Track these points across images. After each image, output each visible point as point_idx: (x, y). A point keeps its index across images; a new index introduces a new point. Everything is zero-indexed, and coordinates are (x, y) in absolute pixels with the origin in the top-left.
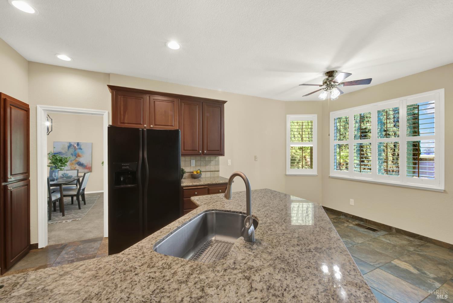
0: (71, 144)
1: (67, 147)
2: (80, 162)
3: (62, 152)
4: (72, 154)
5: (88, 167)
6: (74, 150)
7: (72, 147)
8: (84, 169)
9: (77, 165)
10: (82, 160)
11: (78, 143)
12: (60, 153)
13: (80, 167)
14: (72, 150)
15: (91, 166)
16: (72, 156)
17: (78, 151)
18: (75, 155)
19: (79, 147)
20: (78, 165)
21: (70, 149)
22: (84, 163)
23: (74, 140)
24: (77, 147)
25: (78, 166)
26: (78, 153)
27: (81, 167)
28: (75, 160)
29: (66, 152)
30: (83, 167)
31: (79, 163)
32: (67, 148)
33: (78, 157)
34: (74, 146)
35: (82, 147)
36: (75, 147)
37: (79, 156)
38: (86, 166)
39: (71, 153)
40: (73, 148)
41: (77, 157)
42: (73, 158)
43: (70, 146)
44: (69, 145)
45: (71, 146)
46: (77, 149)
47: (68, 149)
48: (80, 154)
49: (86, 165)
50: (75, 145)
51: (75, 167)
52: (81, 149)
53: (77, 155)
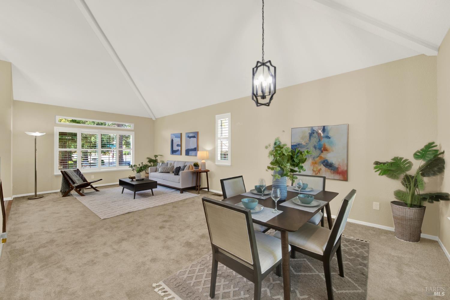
0: (314, 130)
1: (309, 135)
2: (326, 160)
3: (301, 144)
4: (315, 147)
5: (340, 170)
6: (318, 140)
7: (315, 134)
8: (334, 173)
9: (322, 165)
10: (331, 157)
11: (324, 127)
12: (299, 144)
13: (327, 169)
14: (314, 140)
15: (345, 169)
16: (314, 149)
17: (325, 141)
18: (320, 149)
19: (325, 134)
20: (324, 165)
21: (312, 138)
22: (334, 162)
23: (317, 123)
24: (322, 135)
25: (324, 167)
26: (325, 145)
27: (329, 169)
28: (319, 156)
29: (306, 143)
30: (331, 170)
31: (326, 162)
32: (308, 138)
33: (325, 152)
34: (317, 133)
35: (330, 134)
36: (319, 134)
37: (326, 150)
38: (337, 168)
39: (313, 145)
40: (317, 136)
41: (322, 152)
42: (315, 153)
43: (313, 133)
44: (311, 132)
45: (314, 133)
46: (323, 137)
47: (310, 138)
48: (327, 146)
49: (336, 166)
50: (320, 131)
51: (319, 168)
52: (328, 137)
53: (322, 149)
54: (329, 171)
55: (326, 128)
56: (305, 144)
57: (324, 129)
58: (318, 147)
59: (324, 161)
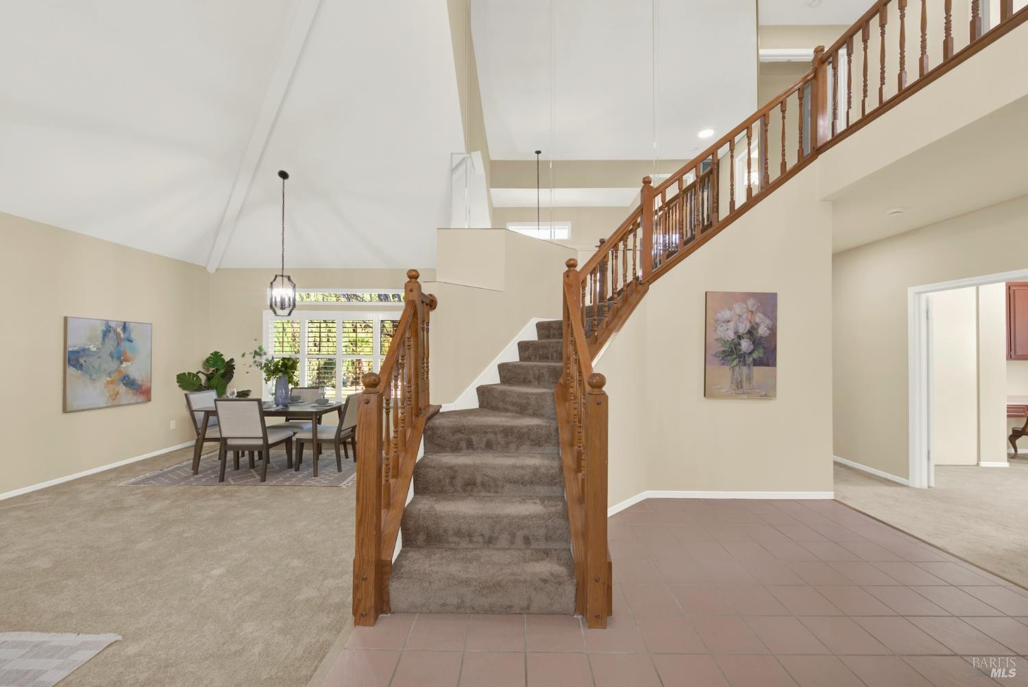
0: (110, 327)
1: (101, 335)
2: (127, 376)
3: (88, 349)
4: (111, 355)
5: (143, 388)
6: (116, 343)
7: (111, 335)
8: (137, 394)
9: (122, 385)
10: (132, 370)
11: (125, 323)
12: (84, 350)
13: (128, 389)
14: (111, 344)
15: (149, 385)
16: (110, 358)
17: (125, 346)
18: (119, 358)
19: (127, 335)
20: (124, 384)
21: (107, 340)
22: (137, 378)
23: (116, 316)
24: (122, 335)
25: (124, 387)
26: (125, 352)
27: (130, 389)
28: (117, 370)
29: (98, 349)
30: (134, 389)
31: (126, 378)
32: (100, 339)
33: (125, 363)
34: (115, 331)
35: (133, 336)
36: (118, 335)
37: (127, 359)
38: (140, 386)
39: (109, 352)
40: (114, 337)
41: (122, 363)
42: (113, 365)
43: (108, 330)
44: (105, 329)
45: (110, 332)
46: (123, 340)
47: (104, 339)
48: (129, 354)
49: (140, 383)
50: (119, 330)
52: (130, 341)
53: (122, 358)
54: (131, 391)
55: (127, 325)
56: (95, 349)
57: (125, 327)
58: (115, 355)
59: (124, 377)
